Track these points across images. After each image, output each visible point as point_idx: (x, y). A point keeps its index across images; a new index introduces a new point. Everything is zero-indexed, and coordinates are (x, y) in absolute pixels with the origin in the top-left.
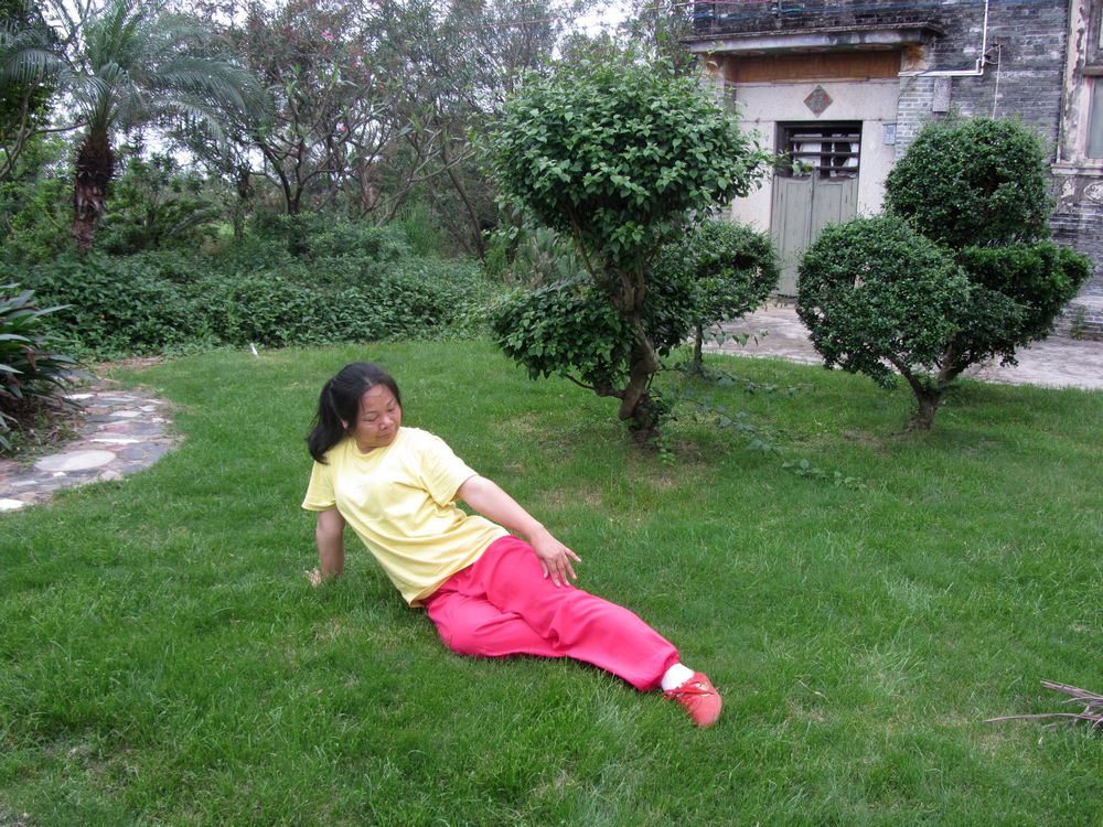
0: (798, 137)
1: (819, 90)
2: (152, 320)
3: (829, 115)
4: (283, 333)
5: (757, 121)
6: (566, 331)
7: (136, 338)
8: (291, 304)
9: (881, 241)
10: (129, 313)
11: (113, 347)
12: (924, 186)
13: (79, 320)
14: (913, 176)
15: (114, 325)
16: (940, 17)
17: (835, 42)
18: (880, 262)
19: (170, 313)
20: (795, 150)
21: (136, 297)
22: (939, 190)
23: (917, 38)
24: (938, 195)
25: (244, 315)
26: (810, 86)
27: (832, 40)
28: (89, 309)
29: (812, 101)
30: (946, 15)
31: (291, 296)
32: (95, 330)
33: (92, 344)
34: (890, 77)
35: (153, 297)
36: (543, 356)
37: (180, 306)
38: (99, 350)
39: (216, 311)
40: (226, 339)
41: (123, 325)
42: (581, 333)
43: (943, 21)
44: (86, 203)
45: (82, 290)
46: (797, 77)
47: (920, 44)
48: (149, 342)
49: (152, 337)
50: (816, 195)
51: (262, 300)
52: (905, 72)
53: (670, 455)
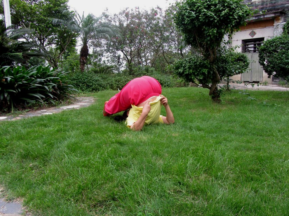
0: (248, 43)
1: (252, 31)
2: (97, 85)
3: (255, 37)
5: (237, 40)
6: (195, 67)
7: (93, 89)
10: (92, 84)
11: (88, 91)
13: (80, 86)
15: (88, 86)
16: (284, 9)
17: (257, 18)
19: (101, 84)
20: (247, 47)
21: (93, 81)
23: (279, 14)
25: (118, 85)
26: (250, 30)
27: (256, 18)
28: (83, 83)
29: (251, 34)
30: (286, 8)
31: (128, 80)
32: (84, 88)
33: (83, 91)
34: (271, 26)
35: (97, 81)
36: (188, 73)
37: (103, 83)
38: (84, 92)
39: (111, 84)
41: (90, 87)
42: (199, 68)
43: (285, 10)
44: (83, 61)
45: (81, 79)
46: (247, 29)
47: (279, 16)
48: (96, 90)
49: (97, 89)
50: (253, 56)
51: (122, 81)
52: (275, 24)
53: (224, 102)
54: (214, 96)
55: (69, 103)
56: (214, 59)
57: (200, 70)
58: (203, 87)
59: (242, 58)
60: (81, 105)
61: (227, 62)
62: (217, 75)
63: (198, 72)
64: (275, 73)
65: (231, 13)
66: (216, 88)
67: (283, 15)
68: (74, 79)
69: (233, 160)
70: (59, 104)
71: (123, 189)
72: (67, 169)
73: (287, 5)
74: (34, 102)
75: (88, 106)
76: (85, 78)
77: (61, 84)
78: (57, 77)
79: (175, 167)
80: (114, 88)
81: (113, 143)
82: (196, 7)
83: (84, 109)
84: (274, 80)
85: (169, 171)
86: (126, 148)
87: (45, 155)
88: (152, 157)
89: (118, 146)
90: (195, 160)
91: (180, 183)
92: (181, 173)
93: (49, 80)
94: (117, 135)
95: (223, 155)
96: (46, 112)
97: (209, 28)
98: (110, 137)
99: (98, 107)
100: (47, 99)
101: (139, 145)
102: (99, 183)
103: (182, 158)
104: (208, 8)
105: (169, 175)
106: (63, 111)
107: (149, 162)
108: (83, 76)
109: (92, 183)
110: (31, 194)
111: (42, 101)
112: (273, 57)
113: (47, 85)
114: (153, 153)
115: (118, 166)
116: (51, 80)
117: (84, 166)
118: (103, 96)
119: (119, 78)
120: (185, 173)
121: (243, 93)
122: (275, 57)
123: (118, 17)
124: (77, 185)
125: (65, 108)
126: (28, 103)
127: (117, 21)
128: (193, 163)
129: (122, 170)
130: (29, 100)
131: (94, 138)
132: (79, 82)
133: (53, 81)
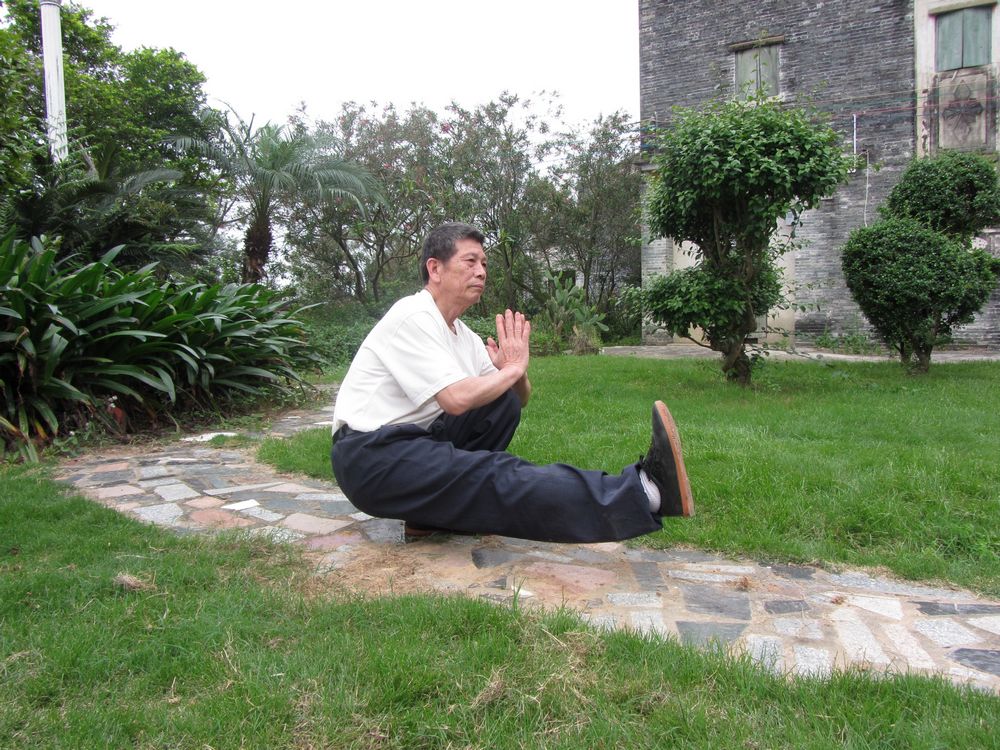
54: (734, 372)
58: (710, 350)
66: (742, 354)
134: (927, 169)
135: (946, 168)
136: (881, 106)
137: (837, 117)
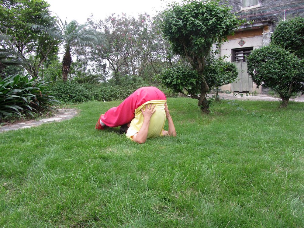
0: (237, 53)
1: (241, 40)
2: (81, 96)
3: (244, 46)
4: (112, 99)
5: (226, 49)
6: (183, 77)
7: (76, 100)
8: (115, 92)
9: (272, 50)
10: (75, 94)
11: (71, 102)
12: (283, 36)
13: (63, 96)
14: (279, 34)
15: (71, 97)
16: (272, 18)
17: (246, 27)
18: (272, 55)
19: (85, 95)
20: (236, 56)
21: (77, 91)
22: (287, 36)
23: (267, 24)
24: (287, 38)
25: (103, 95)
26: (239, 39)
27: (245, 27)
28: (66, 94)
29: (240, 43)
30: (274, 18)
31: (114, 90)
32: (67, 99)
33: (65, 102)
34: (260, 35)
35: (80, 91)
36: (176, 83)
37: (88, 93)
38: (67, 103)
39: (97, 95)
40: (99, 100)
41: (73, 98)
42: (187, 78)
43: (273, 19)
44: (65, 69)
45: (64, 89)
46: (236, 38)
47: (268, 26)
49: (80, 100)
50: (242, 65)
51: (107, 92)
52: (264, 33)
53: (213, 112)
54: (203, 107)
55: (50, 116)
56: (202, 69)
57: (189, 80)
58: (191, 98)
59: (231, 68)
60: (63, 118)
61: (216, 72)
62: (206, 85)
63: (186, 82)
64: (263, 83)
65: (219, 22)
66: (205, 99)
67: (271, 24)
68: (56, 90)
69: (220, 173)
70: (39, 116)
71: (105, 207)
72: (45, 188)
73: (275, 14)
74: (10, 114)
75: (70, 118)
76: (67, 88)
77: (41, 95)
78: (37, 87)
79: (161, 182)
80: (100, 99)
81: (95, 158)
82: (183, 15)
83: (66, 121)
84: (264, 90)
85: (154, 187)
86: (110, 163)
87: (21, 173)
88: (137, 172)
89: (101, 161)
90: (182, 175)
91: (165, 199)
92: (167, 188)
93: (27, 90)
94: (101, 149)
95: (210, 168)
96: (24, 125)
97: (197, 37)
98: (93, 152)
99: (82, 120)
100: (25, 111)
101: (124, 160)
102: (80, 201)
103: (168, 172)
104: (196, 16)
105: (155, 191)
106: (42, 124)
107: (133, 178)
108: (66, 86)
109: (72, 202)
110: (4, 216)
111: (19, 113)
112: (261, 67)
113: (25, 96)
114: (138, 168)
115: (101, 182)
116: (29, 90)
117: (64, 184)
118: (87, 108)
119: (105, 88)
120: (171, 188)
121: (232, 103)
122: (263, 67)
123: (103, 23)
124: (55, 205)
125: (45, 120)
126: (4, 116)
127: (102, 28)
128: (179, 178)
129: (105, 187)
130: (5, 113)
131: (76, 153)
132: (61, 92)
133: (32, 91)
134: (285, 24)
135: (293, 23)
136: (295, 7)
137: (278, 12)
